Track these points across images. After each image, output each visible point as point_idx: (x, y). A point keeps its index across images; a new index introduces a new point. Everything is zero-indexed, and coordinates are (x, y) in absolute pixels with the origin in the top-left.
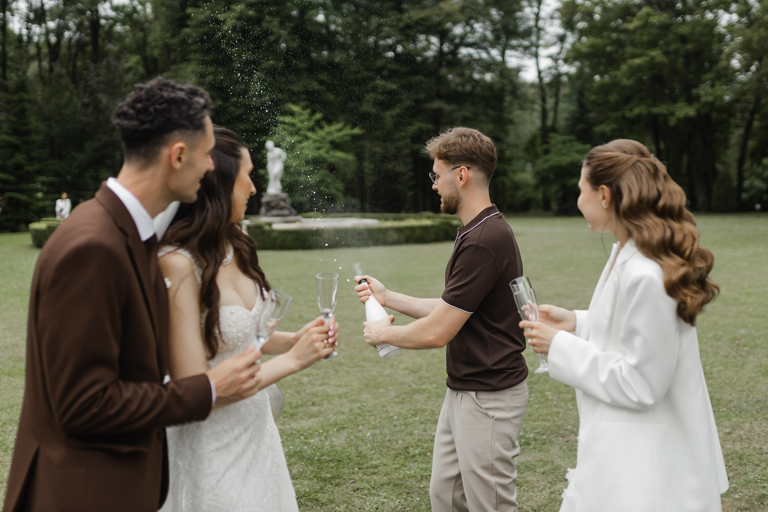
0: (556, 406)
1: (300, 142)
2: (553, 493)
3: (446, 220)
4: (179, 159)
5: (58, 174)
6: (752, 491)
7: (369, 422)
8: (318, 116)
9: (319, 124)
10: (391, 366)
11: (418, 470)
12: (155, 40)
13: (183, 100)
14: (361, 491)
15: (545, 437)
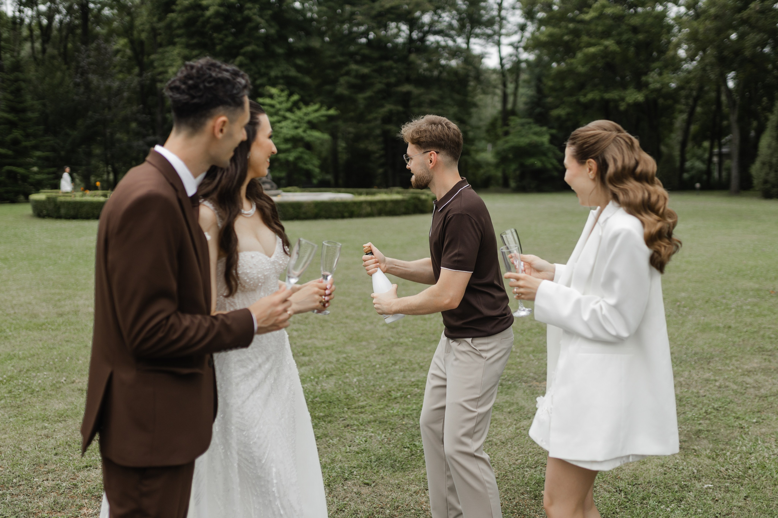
0: (519, 357)
1: (279, 122)
2: (518, 429)
3: (414, 195)
4: (221, 131)
5: (53, 149)
6: (690, 426)
7: (354, 370)
8: (295, 97)
9: (296, 105)
10: (372, 323)
11: (400, 410)
12: (142, 24)
13: (228, 80)
14: (351, 427)
15: (510, 383)
